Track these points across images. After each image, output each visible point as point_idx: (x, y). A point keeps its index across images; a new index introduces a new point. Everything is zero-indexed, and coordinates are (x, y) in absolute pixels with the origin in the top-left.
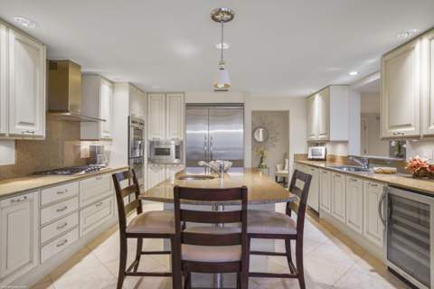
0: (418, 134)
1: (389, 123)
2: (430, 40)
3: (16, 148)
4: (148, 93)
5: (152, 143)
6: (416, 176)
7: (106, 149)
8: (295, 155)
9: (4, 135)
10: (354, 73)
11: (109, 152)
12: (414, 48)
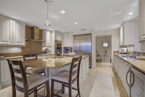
3: (21, 49)
5: (65, 48)
8: (114, 51)
9: (12, 45)
11: (50, 50)
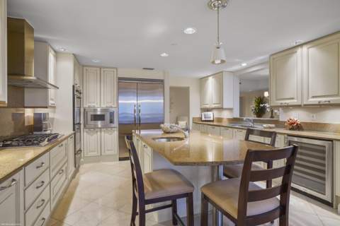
0: (299, 103)
1: (276, 97)
2: (308, 48)
4: (83, 66)
6: (292, 129)
7: (51, 115)
8: (193, 118)
10: (244, 65)
11: (53, 119)
12: (296, 52)
